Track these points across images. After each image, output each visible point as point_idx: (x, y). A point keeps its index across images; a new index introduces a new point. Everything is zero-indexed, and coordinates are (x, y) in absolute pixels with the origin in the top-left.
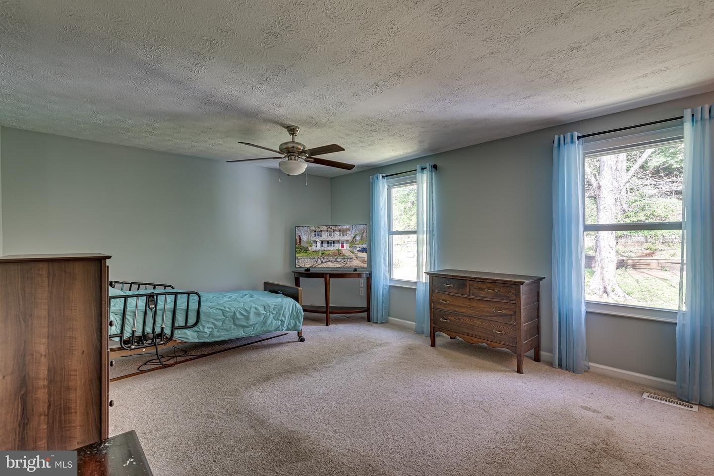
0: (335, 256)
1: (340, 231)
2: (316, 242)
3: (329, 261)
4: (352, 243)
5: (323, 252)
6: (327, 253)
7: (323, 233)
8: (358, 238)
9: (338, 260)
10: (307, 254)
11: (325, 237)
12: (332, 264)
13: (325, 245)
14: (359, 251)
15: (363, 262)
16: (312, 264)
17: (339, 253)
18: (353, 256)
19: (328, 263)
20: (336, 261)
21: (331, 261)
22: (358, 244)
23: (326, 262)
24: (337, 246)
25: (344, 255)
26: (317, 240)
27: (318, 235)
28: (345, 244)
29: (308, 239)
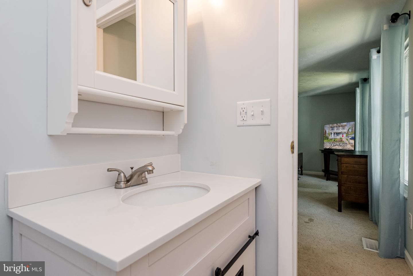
0: (339, 142)
1: (342, 126)
2: (331, 133)
3: (337, 145)
4: (347, 134)
5: (334, 139)
6: (336, 140)
7: (335, 128)
8: (350, 130)
9: (341, 144)
10: (328, 140)
11: (335, 130)
12: (338, 147)
13: (335, 135)
14: (350, 139)
15: (352, 146)
16: (330, 146)
17: (341, 140)
18: (347, 142)
19: (337, 146)
20: (339, 145)
21: (338, 145)
22: (350, 135)
23: (335, 145)
24: (341, 136)
25: (343, 142)
26: (332, 132)
27: (333, 129)
28: (344, 135)
29: (329, 132)
